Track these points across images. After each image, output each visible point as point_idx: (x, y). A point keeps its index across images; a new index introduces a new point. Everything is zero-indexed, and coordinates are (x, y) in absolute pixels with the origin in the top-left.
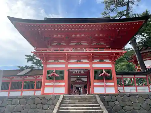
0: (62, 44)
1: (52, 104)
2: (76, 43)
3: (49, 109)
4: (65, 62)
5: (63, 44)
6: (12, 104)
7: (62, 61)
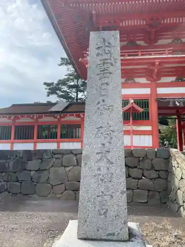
0: (139, 43)
1: (150, 168)
2: (170, 41)
3: (143, 177)
4: (150, 82)
5: (142, 43)
6: (62, 166)
7: (143, 80)
